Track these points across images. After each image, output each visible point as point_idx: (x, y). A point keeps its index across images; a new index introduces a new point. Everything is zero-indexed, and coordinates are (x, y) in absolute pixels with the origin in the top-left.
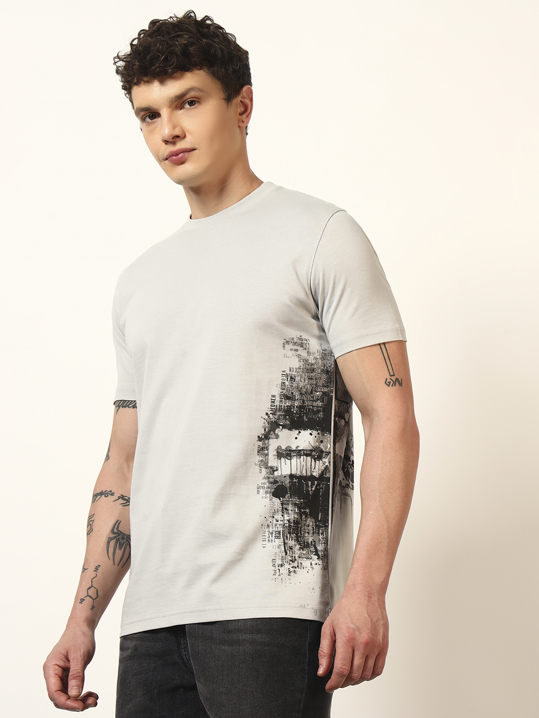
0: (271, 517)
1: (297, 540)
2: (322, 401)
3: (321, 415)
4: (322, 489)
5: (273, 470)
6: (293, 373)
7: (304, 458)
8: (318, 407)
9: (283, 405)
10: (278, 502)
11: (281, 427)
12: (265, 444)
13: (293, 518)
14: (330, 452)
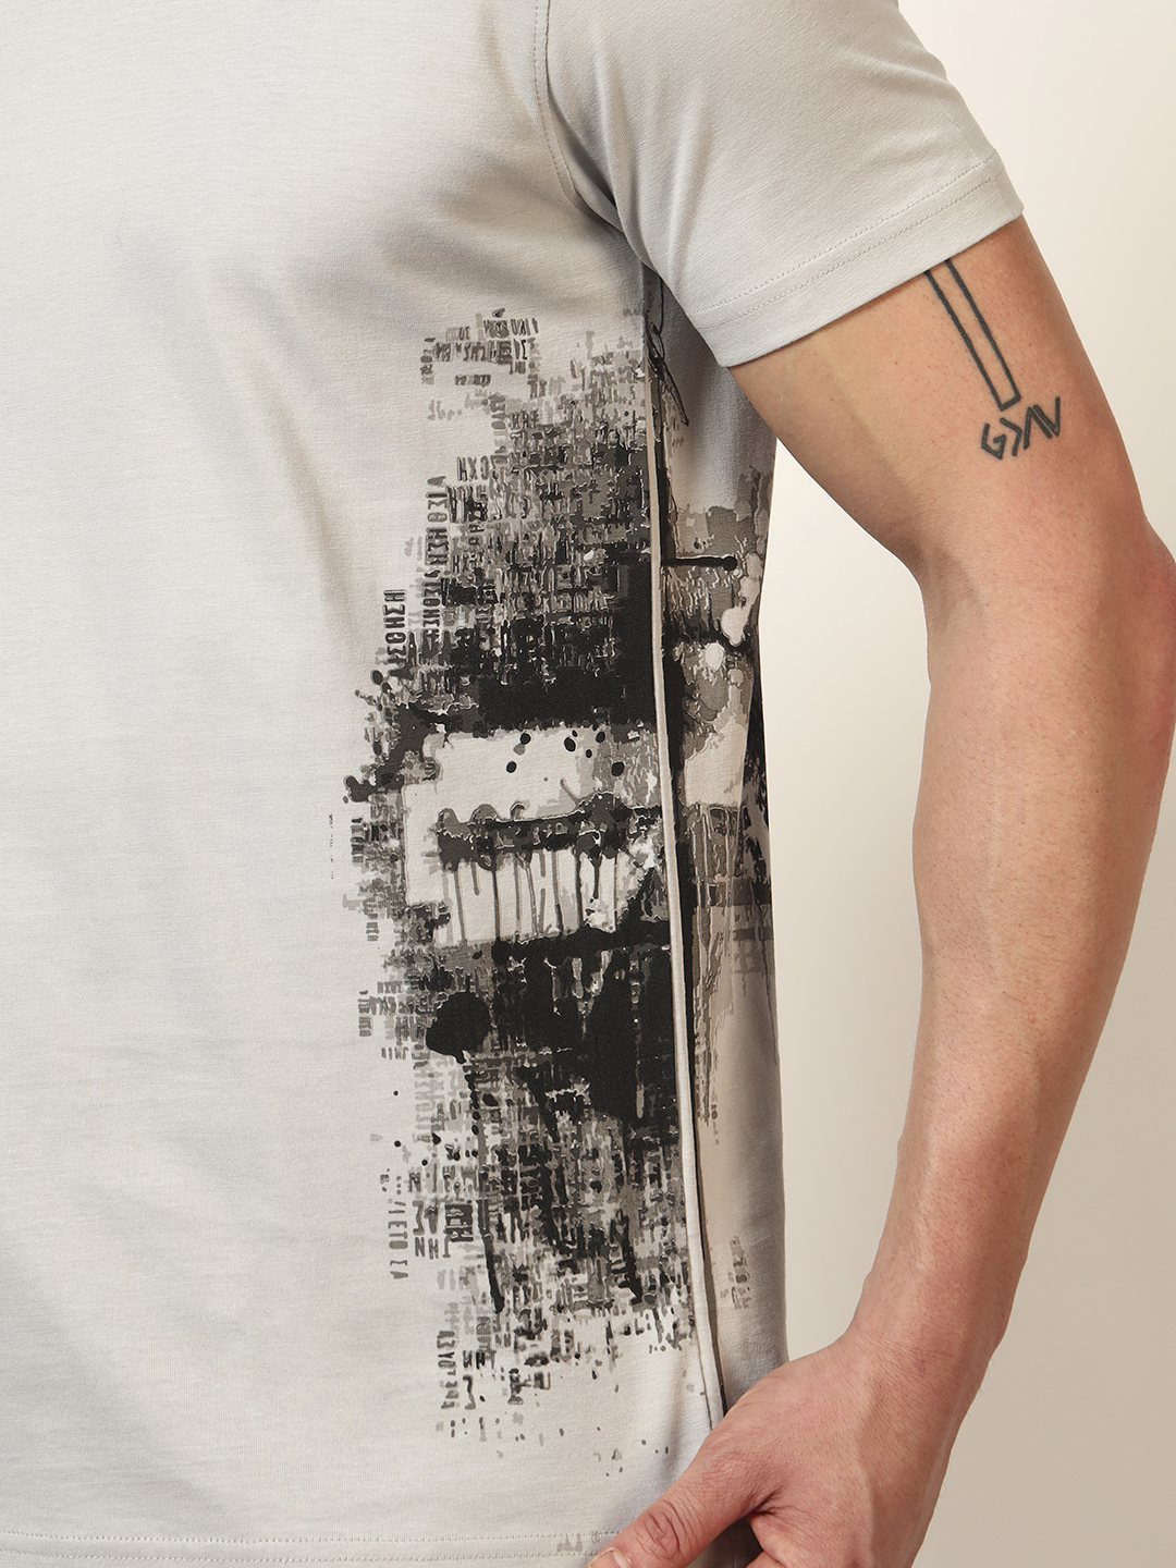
0: (424, 1139)
1: (549, 1233)
2: (611, 589)
3: (609, 650)
4: (639, 977)
5: (428, 920)
6: (475, 483)
7: (542, 858)
8: (594, 614)
9: (441, 628)
10: (452, 1074)
11: (441, 728)
12: (387, 809)
13: (516, 1136)
14: (658, 810)
